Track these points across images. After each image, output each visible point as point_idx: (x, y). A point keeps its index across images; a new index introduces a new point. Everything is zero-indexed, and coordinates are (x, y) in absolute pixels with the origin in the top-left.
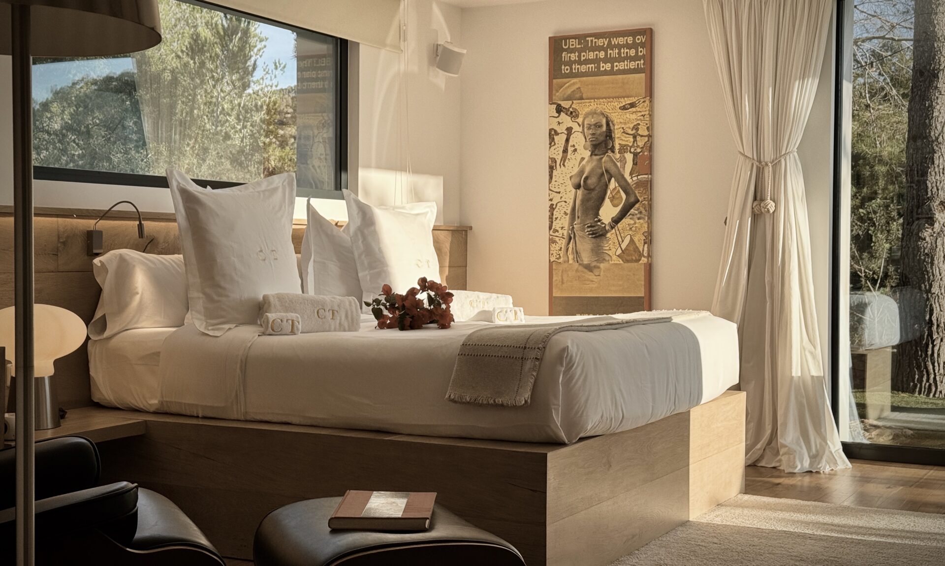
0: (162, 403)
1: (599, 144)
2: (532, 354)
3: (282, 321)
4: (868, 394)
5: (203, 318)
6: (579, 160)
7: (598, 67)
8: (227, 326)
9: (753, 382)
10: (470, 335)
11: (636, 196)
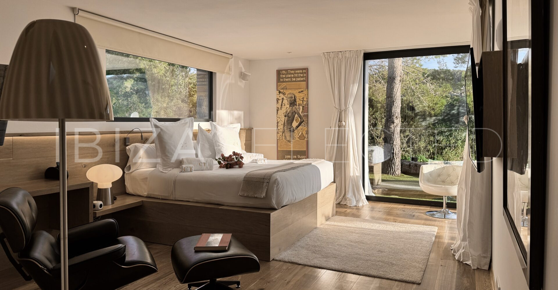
0: (148, 194)
1: (292, 103)
2: (266, 181)
3: (187, 167)
4: (375, 175)
5: (162, 166)
6: (286, 108)
7: (291, 80)
8: (169, 169)
9: (339, 178)
10: (247, 174)
11: (303, 120)
